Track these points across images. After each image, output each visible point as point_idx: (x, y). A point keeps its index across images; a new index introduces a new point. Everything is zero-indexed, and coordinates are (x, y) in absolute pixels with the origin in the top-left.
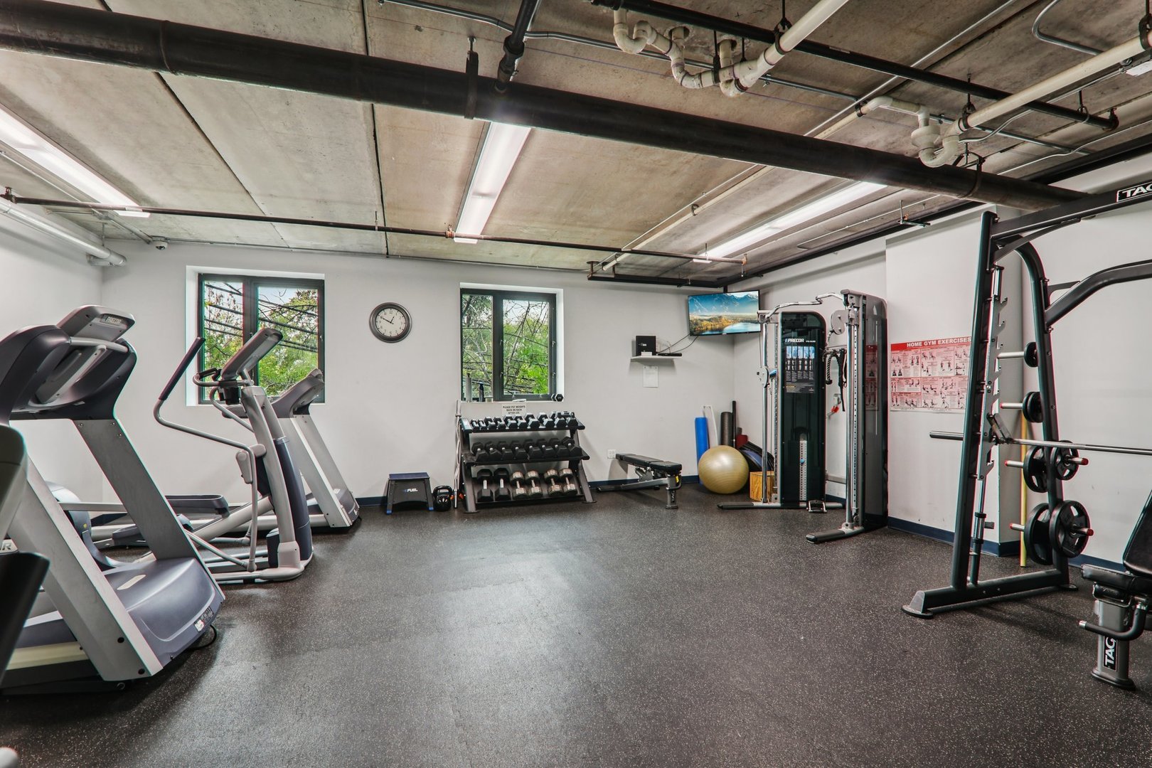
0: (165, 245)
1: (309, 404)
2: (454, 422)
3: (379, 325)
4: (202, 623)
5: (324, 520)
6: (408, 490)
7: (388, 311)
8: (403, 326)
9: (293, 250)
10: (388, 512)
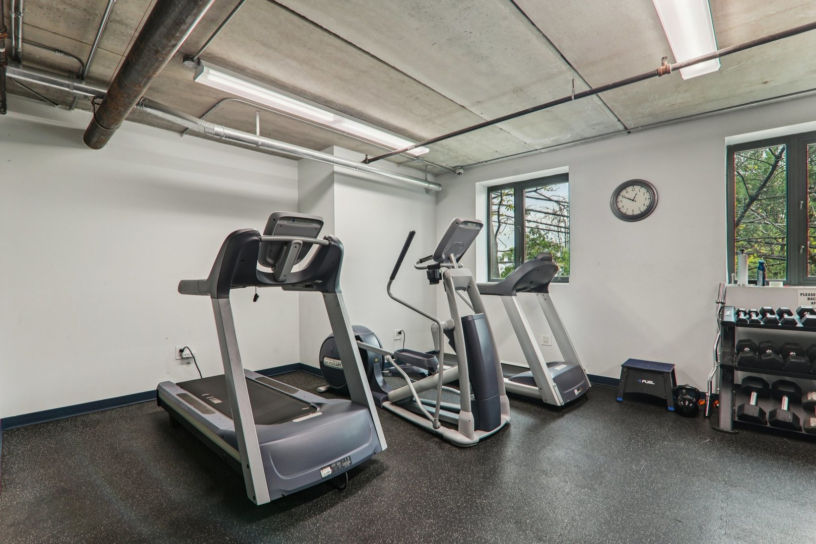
0: (462, 171)
1: (548, 283)
2: (715, 309)
3: (620, 205)
4: (331, 470)
5: (538, 393)
6: (643, 381)
7: (629, 189)
8: (647, 203)
9: (542, 151)
10: (618, 399)
